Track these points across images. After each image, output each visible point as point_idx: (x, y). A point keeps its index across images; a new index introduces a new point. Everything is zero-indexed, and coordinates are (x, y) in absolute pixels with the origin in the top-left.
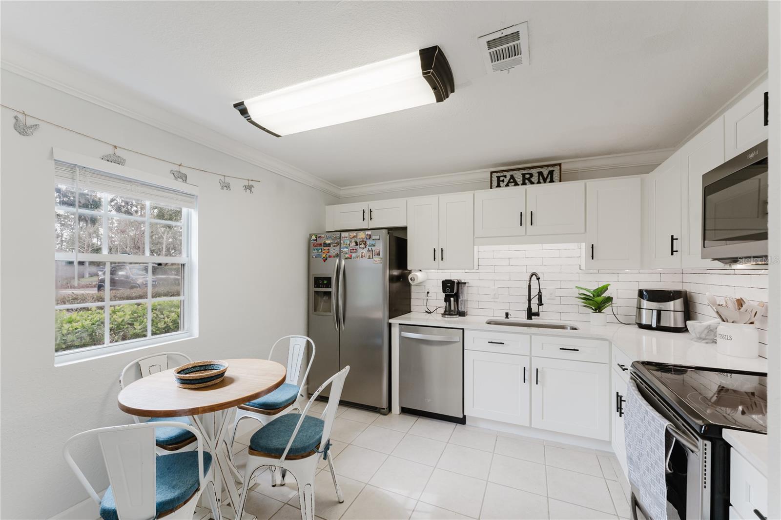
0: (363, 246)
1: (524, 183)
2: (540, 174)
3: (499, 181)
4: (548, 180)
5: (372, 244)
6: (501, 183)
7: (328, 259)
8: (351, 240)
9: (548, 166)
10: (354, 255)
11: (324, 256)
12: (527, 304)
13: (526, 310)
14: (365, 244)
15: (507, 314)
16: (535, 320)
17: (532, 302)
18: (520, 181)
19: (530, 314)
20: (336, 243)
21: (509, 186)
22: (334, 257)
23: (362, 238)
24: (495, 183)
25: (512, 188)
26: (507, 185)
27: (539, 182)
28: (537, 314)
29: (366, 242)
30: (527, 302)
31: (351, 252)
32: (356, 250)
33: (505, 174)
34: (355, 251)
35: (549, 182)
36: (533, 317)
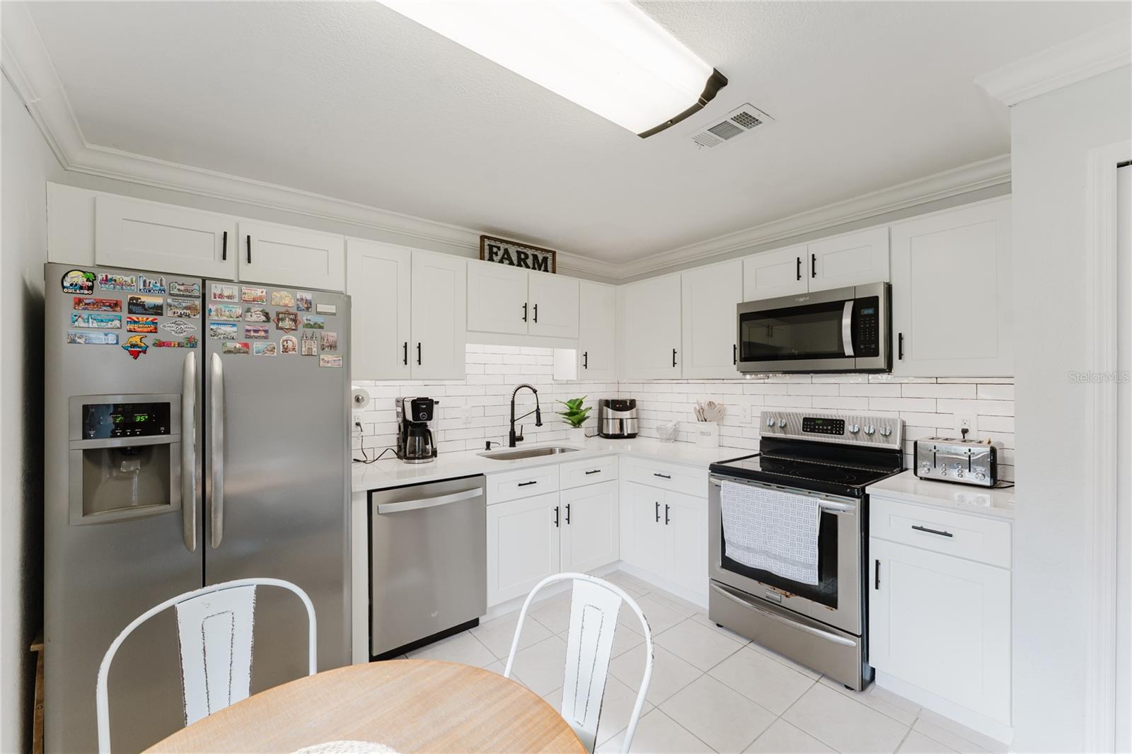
0: (287, 324)
1: (519, 265)
2: (535, 257)
3: (491, 253)
4: (543, 268)
5: (315, 324)
6: (494, 255)
7: (152, 350)
8: (247, 306)
9: (543, 250)
10: (257, 345)
11: (136, 340)
12: (510, 427)
13: (509, 434)
14: (295, 321)
15: (488, 444)
16: (520, 447)
17: (515, 423)
18: (514, 258)
19: (514, 439)
20: (187, 308)
21: (503, 263)
22: (180, 345)
23: (286, 306)
24: (487, 255)
25: (505, 267)
26: (501, 261)
27: (534, 268)
28: (521, 439)
29: (296, 315)
30: (510, 423)
31: (248, 337)
32: (266, 331)
33: (498, 244)
34: (262, 334)
35: (544, 271)
36: (517, 443)
